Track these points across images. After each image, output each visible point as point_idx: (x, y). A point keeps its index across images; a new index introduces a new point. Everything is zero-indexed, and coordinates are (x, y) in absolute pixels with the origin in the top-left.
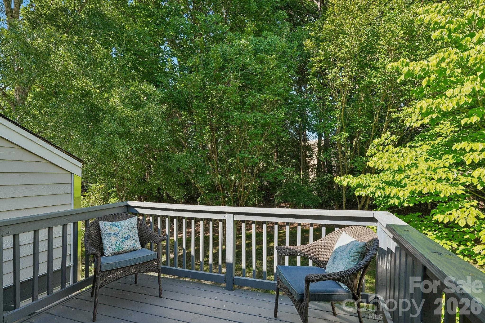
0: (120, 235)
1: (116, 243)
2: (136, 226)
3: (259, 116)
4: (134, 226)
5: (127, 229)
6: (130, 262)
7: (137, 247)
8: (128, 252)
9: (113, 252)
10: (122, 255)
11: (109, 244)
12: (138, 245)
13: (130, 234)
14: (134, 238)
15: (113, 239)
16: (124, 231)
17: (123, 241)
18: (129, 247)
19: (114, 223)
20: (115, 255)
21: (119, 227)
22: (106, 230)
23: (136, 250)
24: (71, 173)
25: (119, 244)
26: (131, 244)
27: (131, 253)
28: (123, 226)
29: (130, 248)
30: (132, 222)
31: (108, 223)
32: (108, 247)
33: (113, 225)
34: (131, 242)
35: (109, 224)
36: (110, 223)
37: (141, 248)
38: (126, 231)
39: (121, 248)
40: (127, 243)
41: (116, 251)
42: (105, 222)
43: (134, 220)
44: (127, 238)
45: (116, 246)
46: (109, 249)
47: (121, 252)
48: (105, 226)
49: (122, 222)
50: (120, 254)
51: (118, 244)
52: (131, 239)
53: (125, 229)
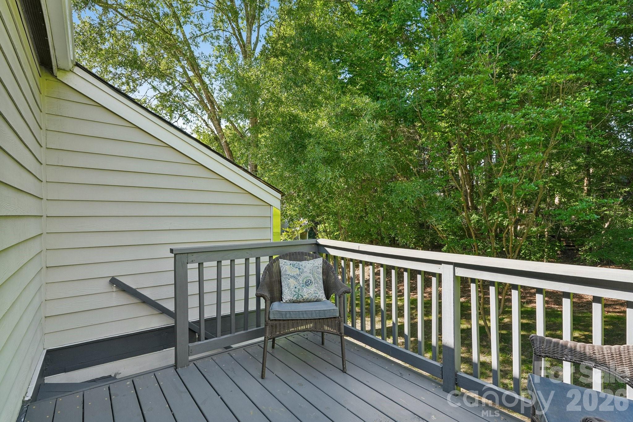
0: (300, 279)
1: (296, 288)
2: (320, 270)
3: (534, 112)
4: (318, 270)
5: (308, 272)
6: (303, 314)
7: (320, 297)
8: (309, 302)
9: (292, 298)
10: (301, 304)
11: (287, 287)
12: (321, 295)
13: (313, 279)
14: (316, 285)
15: (292, 282)
16: (305, 275)
17: (303, 286)
18: (310, 295)
19: (295, 262)
20: (294, 302)
21: (299, 269)
22: (286, 271)
23: (318, 301)
24: (271, 205)
25: (299, 290)
26: (312, 292)
27: (312, 303)
28: (305, 267)
29: (312, 297)
30: (316, 264)
31: (288, 262)
32: (286, 291)
33: (294, 265)
34: (313, 290)
35: (289, 264)
36: (291, 262)
37: (324, 299)
38: (307, 274)
39: (301, 295)
40: (307, 290)
41: (295, 298)
42: (285, 261)
43: (319, 262)
44: (308, 283)
45: (295, 291)
46: (287, 295)
47: (301, 300)
48: (286, 266)
49: (304, 263)
50: (300, 302)
51: (297, 290)
52: (313, 285)
53: (306, 272)
